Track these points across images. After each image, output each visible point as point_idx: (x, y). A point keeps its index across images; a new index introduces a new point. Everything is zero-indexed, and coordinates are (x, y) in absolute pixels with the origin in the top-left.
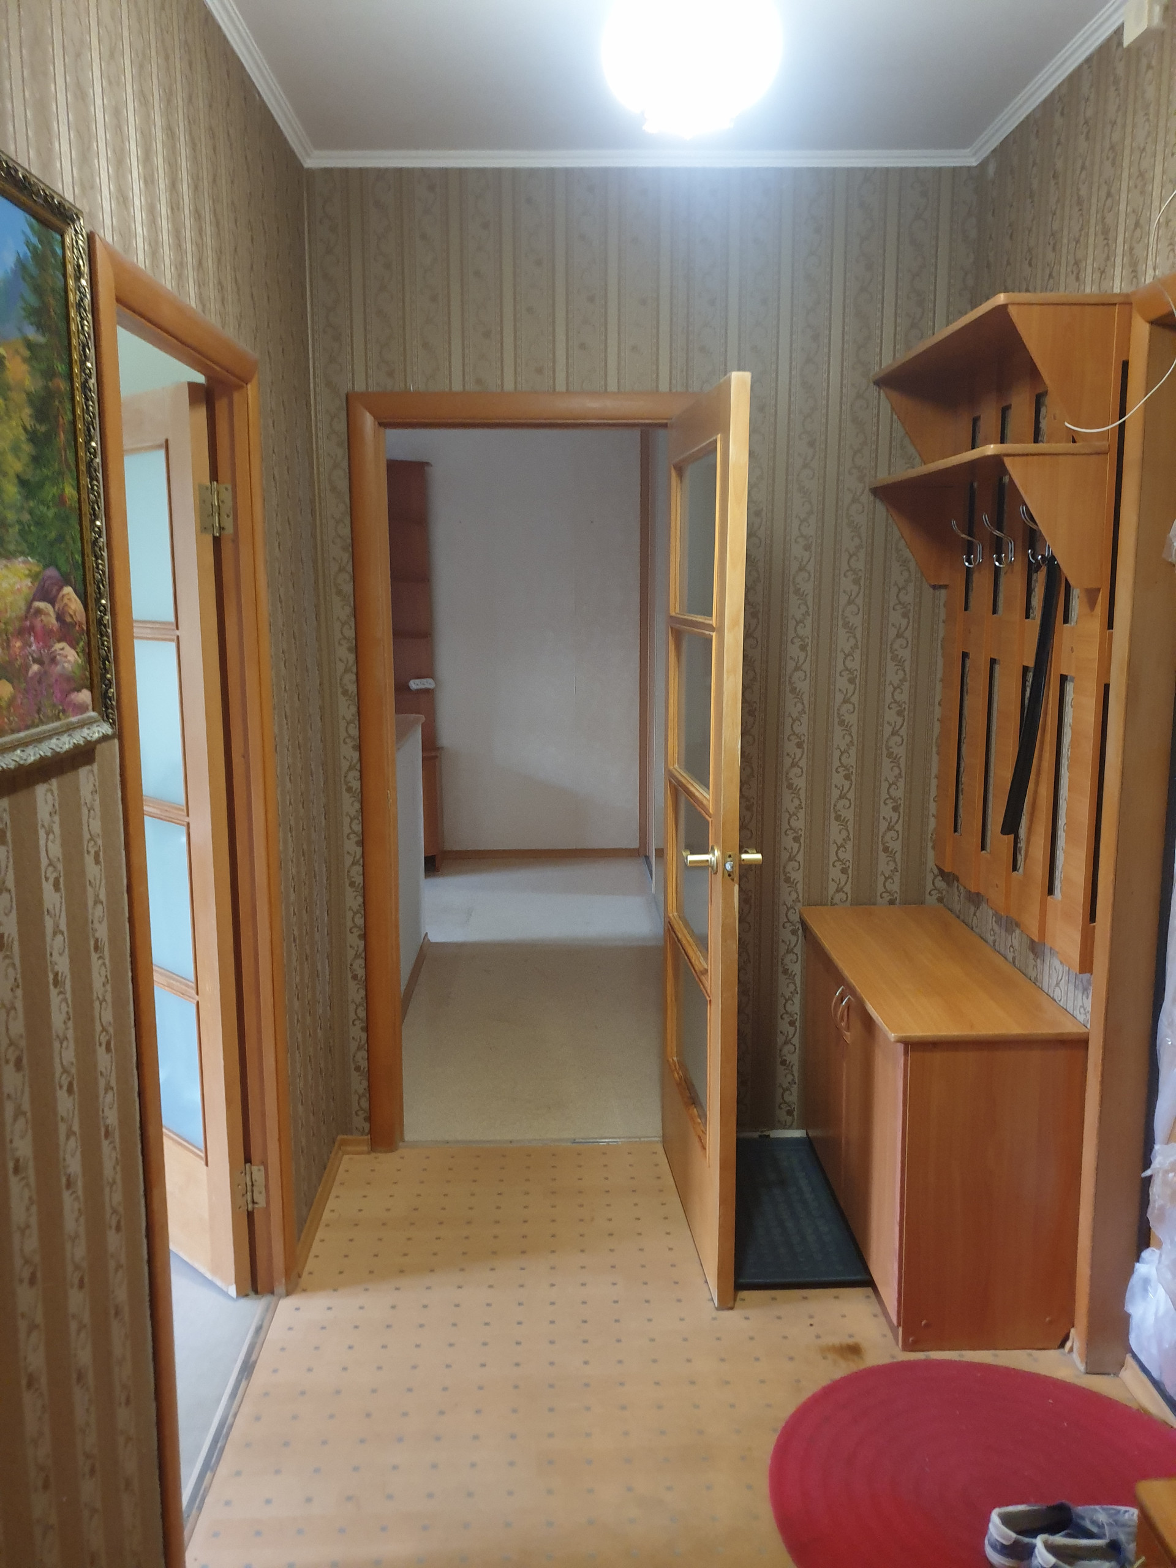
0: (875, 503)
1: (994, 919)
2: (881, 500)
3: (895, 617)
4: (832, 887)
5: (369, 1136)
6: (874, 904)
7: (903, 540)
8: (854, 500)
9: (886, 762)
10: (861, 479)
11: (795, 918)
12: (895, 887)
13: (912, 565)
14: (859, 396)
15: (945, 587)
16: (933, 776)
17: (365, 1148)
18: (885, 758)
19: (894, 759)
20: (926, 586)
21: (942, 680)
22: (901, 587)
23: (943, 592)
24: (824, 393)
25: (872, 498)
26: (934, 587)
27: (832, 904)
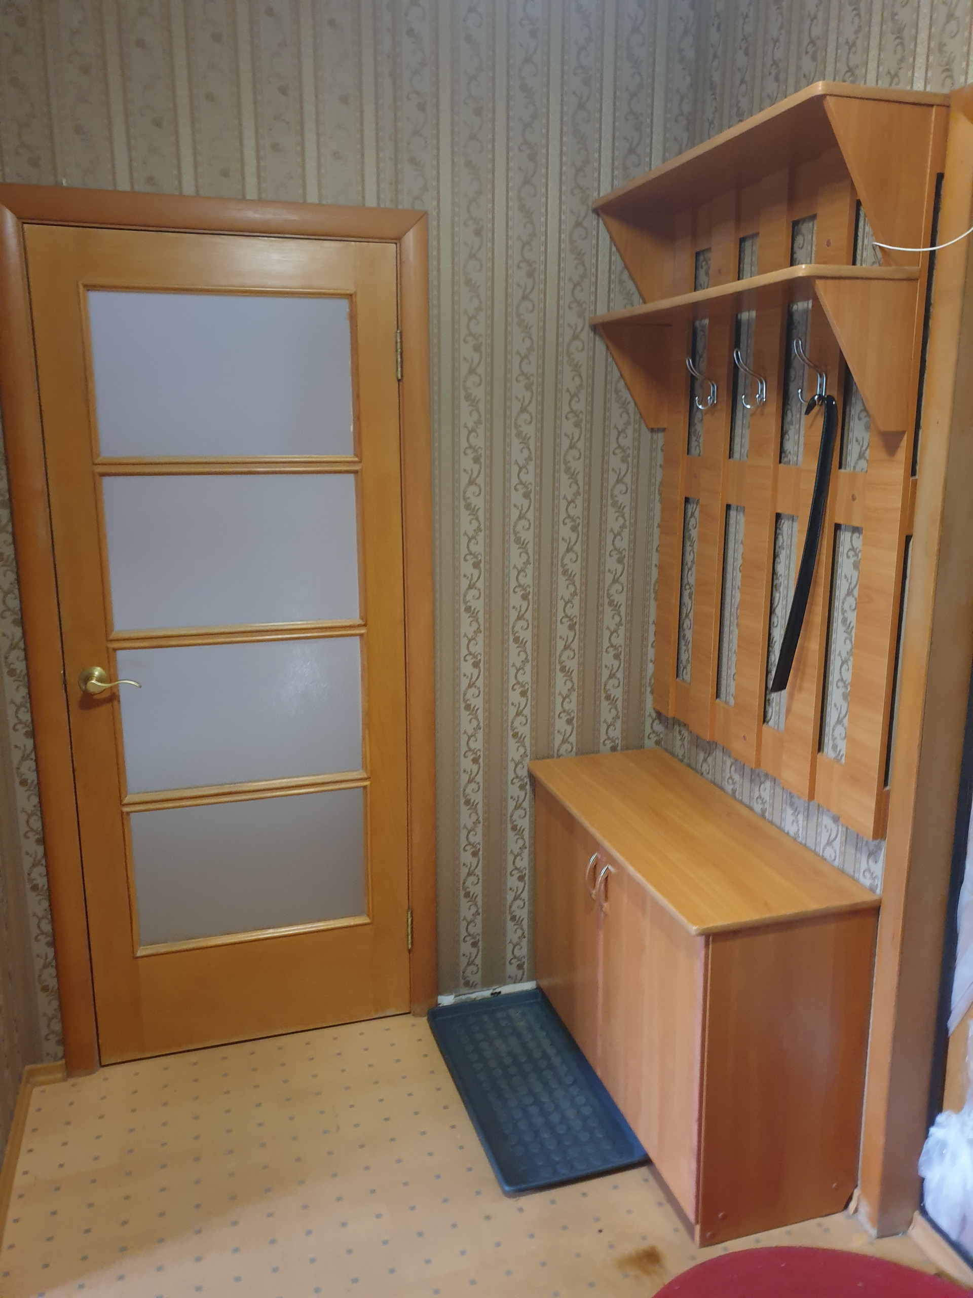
0: (595, 340)
1: (733, 768)
2: (601, 337)
3: (615, 462)
4: (558, 739)
5: (63, 1061)
6: (598, 752)
7: (622, 380)
8: (575, 337)
9: (608, 610)
10: (580, 315)
11: (523, 773)
12: (616, 733)
13: (631, 406)
14: (578, 224)
15: (664, 430)
16: (651, 622)
17: (59, 1076)
18: (606, 607)
19: (615, 607)
20: (644, 429)
21: (659, 526)
22: (620, 430)
23: (661, 435)
24: (543, 219)
25: (592, 334)
26: (652, 430)
27: (559, 756)
